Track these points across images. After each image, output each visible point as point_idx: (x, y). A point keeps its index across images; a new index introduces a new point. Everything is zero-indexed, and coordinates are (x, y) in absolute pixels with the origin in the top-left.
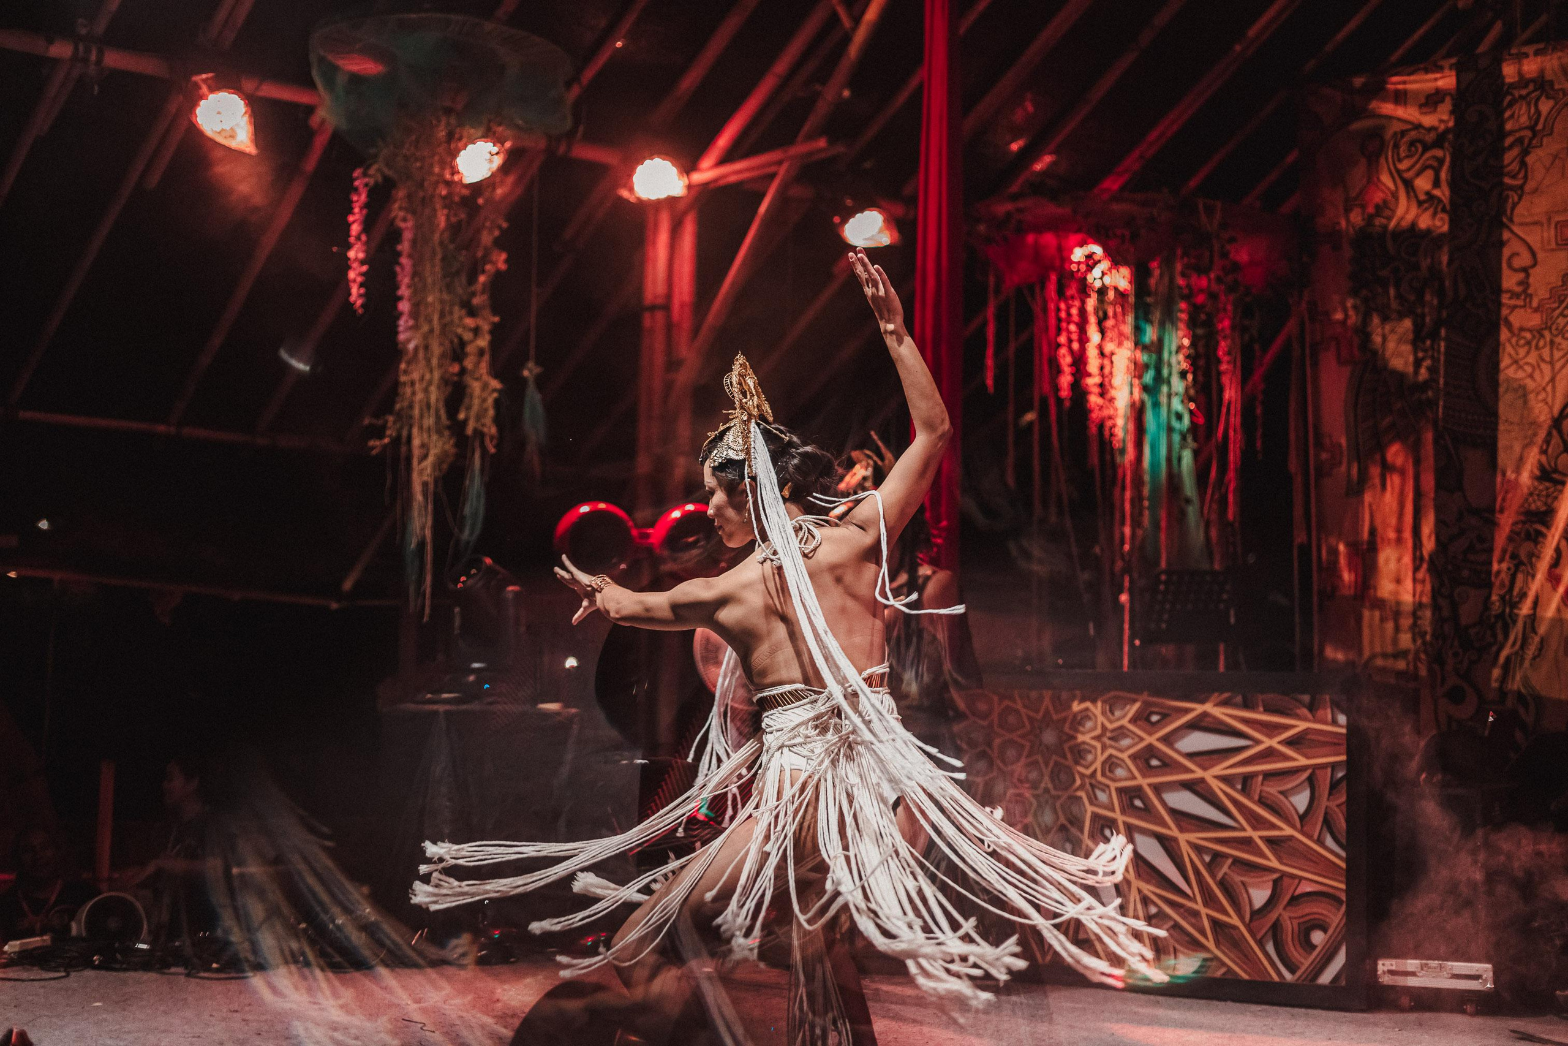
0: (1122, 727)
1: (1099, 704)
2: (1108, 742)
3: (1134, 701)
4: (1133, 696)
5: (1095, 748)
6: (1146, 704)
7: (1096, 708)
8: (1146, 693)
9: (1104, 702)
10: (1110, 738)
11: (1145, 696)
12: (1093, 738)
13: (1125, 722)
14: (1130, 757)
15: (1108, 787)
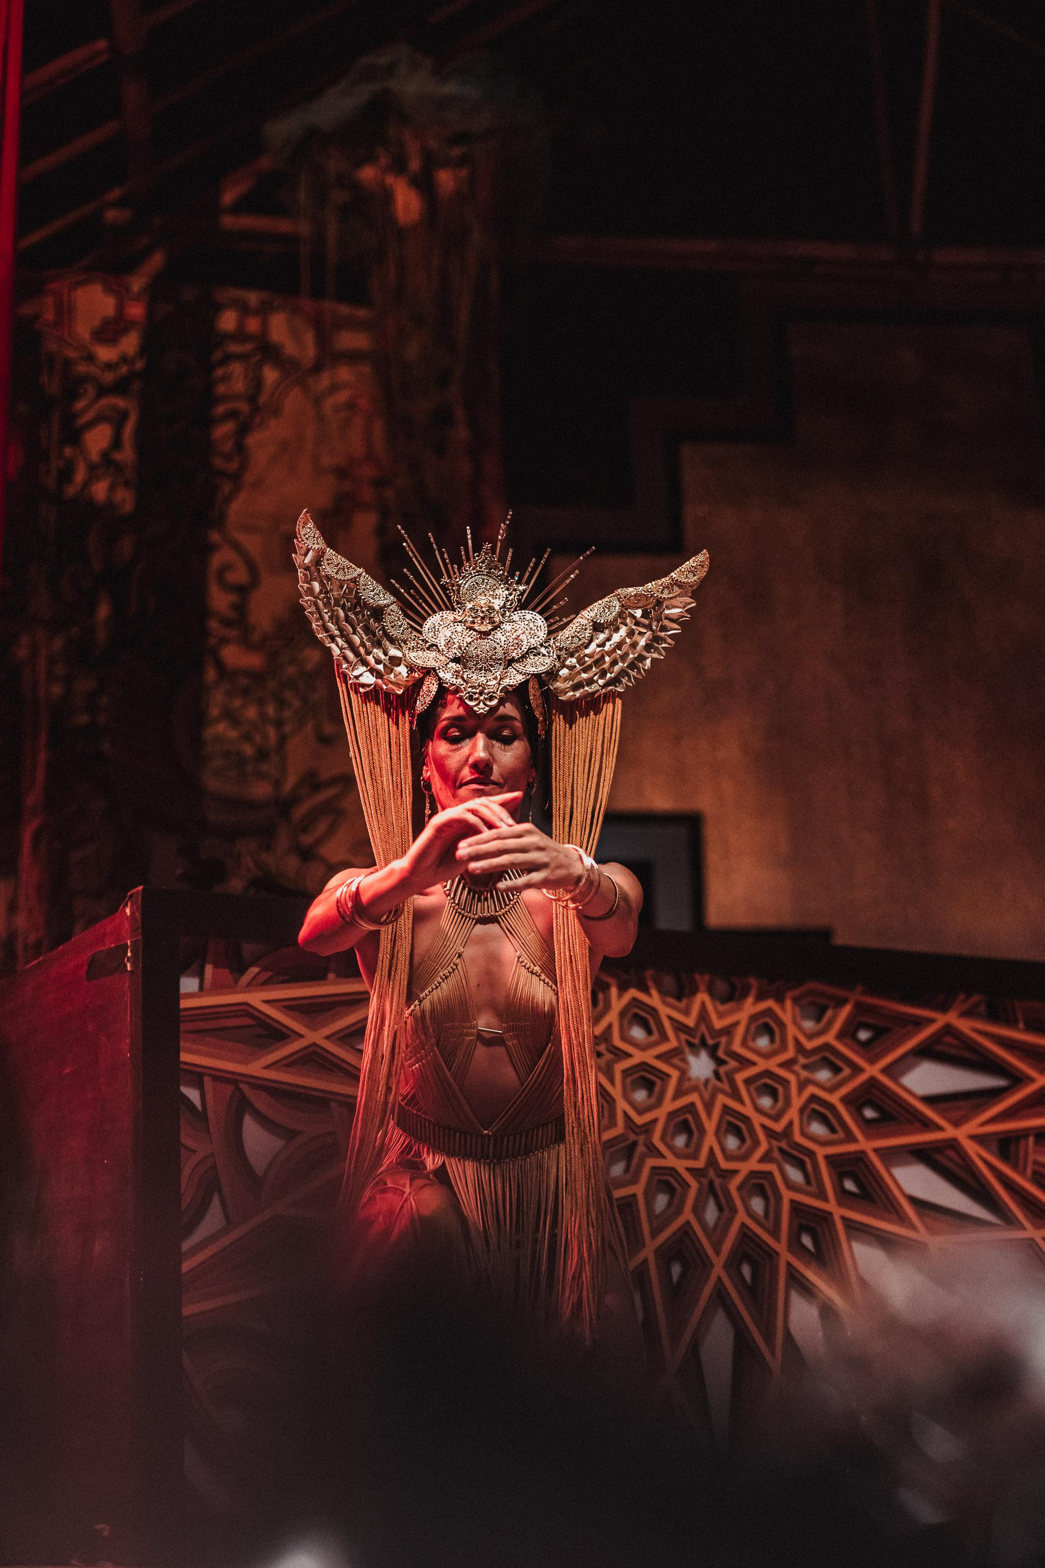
0: (827, 1047)
1: (788, 1004)
2: (804, 1074)
3: (840, 1003)
4: (840, 992)
5: (785, 1082)
6: (860, 1008)
7: (783, 1009)
8: (859, 989)
9: (795, 1000)
10: (805, 1067)
11: (858, 995)
12: (782, 1065)
13: (830, 1038)
14: (843, 1100)
15: (811, 1154)
